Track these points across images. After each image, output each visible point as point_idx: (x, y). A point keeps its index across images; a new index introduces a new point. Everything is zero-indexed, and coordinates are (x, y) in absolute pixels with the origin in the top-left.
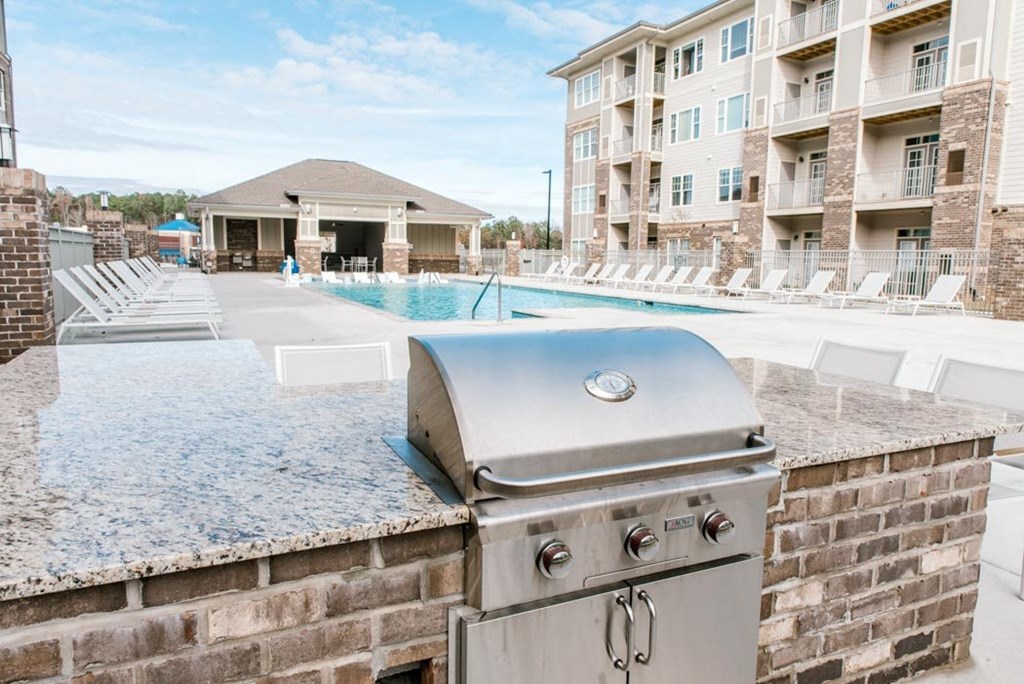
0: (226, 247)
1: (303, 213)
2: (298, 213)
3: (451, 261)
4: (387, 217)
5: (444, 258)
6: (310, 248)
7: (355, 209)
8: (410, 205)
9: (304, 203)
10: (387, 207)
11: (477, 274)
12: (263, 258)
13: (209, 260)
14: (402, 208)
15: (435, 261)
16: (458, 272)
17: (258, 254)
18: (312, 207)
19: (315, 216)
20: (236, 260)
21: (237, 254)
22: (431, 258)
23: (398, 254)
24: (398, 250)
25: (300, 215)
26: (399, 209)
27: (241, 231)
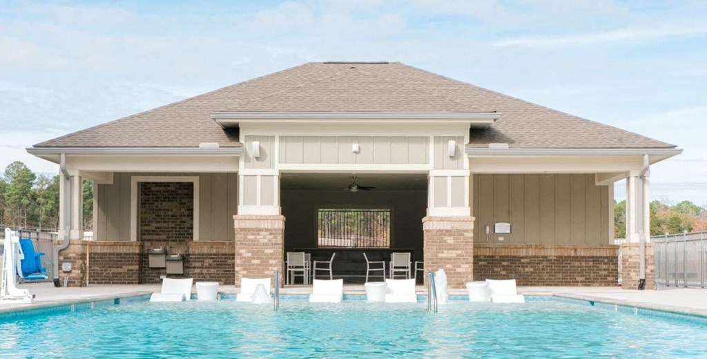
0: (133, 237)
1: (247, 159)
2: (237, 160)
3: (597, 260)
4: (426, 162)
5: (581, 253)
6: (259, 230)
7: (355, 147)
8: (479, 133)
9: (250, 138)
10: (425, 140)
11: (642, 286)
12: (201, 257)
13: (67, 259)
14: (459, 139)
15: (559, 258)
16: (615, 283)
17: (191, 250)
18: (266, 146)
19: (271, 166)
20: (154, 262)
21: (157, 250)
22: (552, 253)
23: (450, 240)
24: (448, 232)
25: (242, 163)
26: (452, 143)
27: (166, 205)
